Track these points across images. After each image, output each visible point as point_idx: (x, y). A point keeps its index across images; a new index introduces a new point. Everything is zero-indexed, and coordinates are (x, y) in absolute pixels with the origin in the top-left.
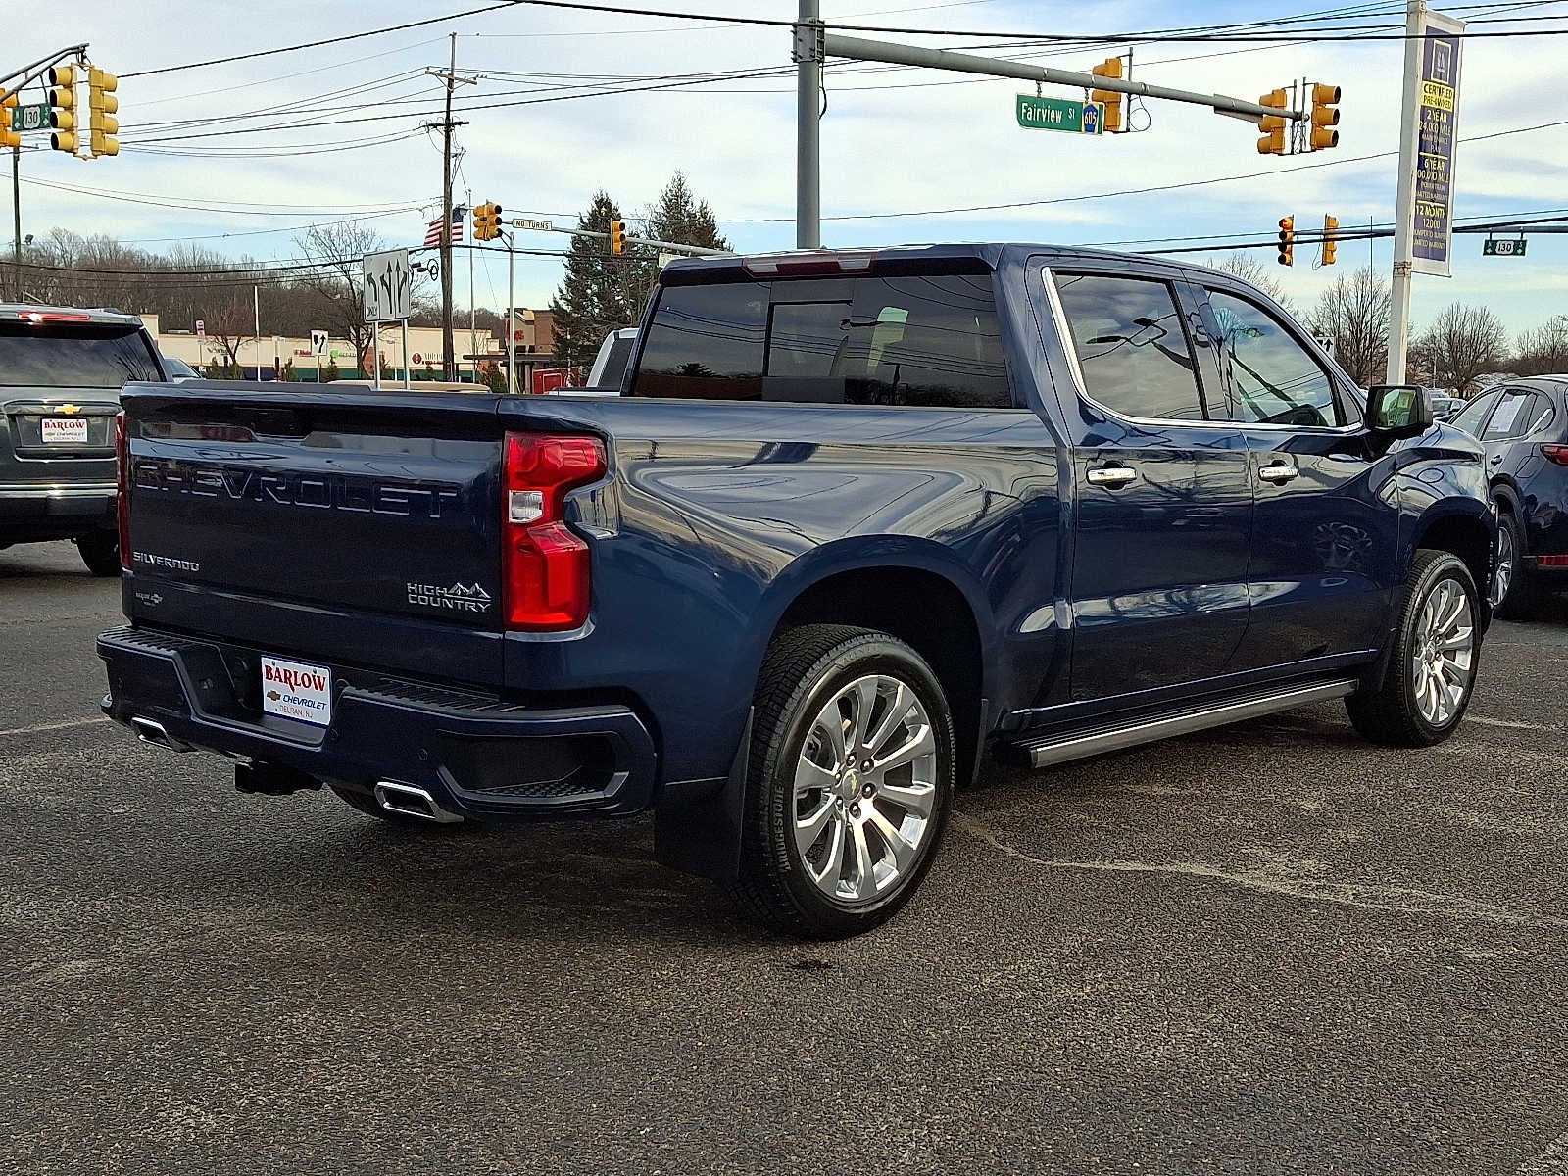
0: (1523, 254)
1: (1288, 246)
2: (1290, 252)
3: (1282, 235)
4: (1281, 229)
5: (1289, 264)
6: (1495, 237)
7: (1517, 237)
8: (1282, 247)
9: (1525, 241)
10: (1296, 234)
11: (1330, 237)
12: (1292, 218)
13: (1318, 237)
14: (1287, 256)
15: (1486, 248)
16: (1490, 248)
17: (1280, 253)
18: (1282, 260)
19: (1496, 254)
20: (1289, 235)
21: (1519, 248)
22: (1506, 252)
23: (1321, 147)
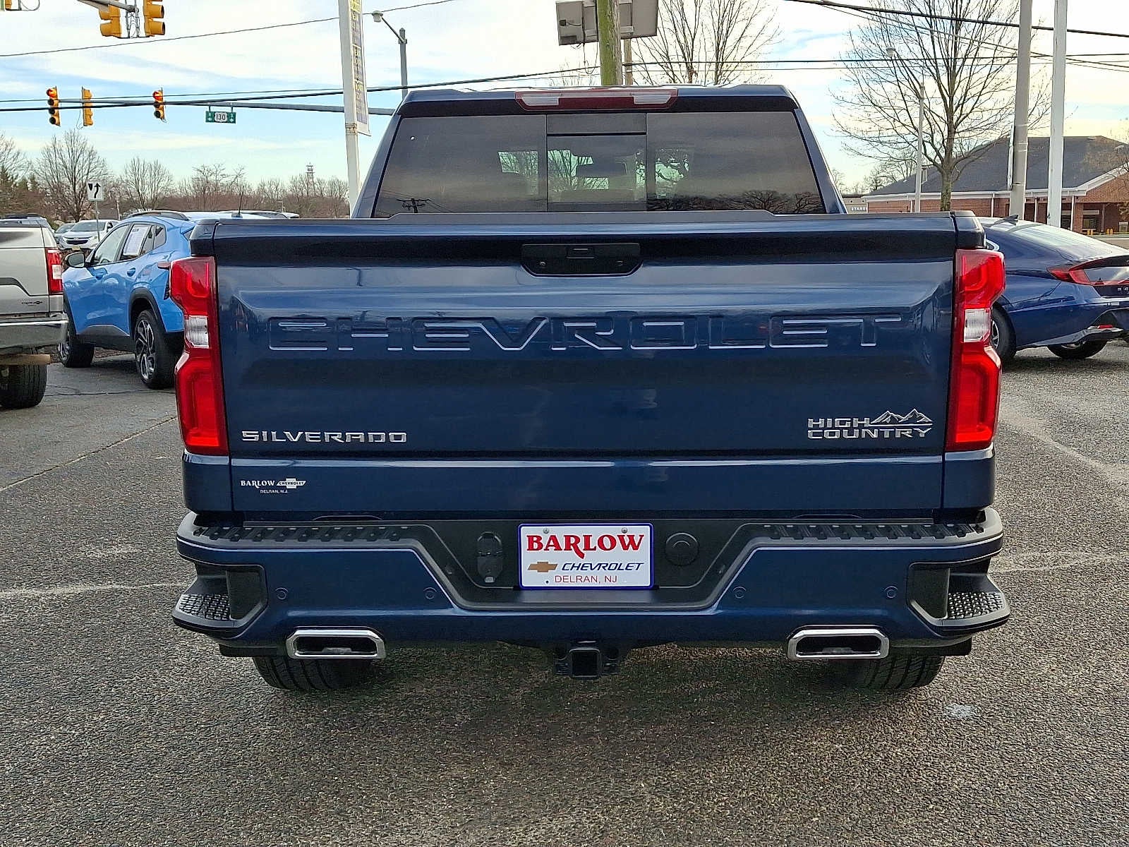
0: (234, 122)
1: (56, 111)
2: (58, 115)
3: (51, 102)
4: (48, 98)
5: (58, 124)
6: (213, 109)
7: (228, 109)
8: (52, 111)
9: (235, 113)
10: (60, 101)
11: (87, 105)
12: (56, 89)
13: (78, 105)
14: (56, 118)
15: (207, 117)
16: (211, 117)
17: (50, 116)
18: (53, 121)
19: (215, 121)
20: (56, 102)
21: (231, 118)
22: (222, 120)
23: (153, 34)
